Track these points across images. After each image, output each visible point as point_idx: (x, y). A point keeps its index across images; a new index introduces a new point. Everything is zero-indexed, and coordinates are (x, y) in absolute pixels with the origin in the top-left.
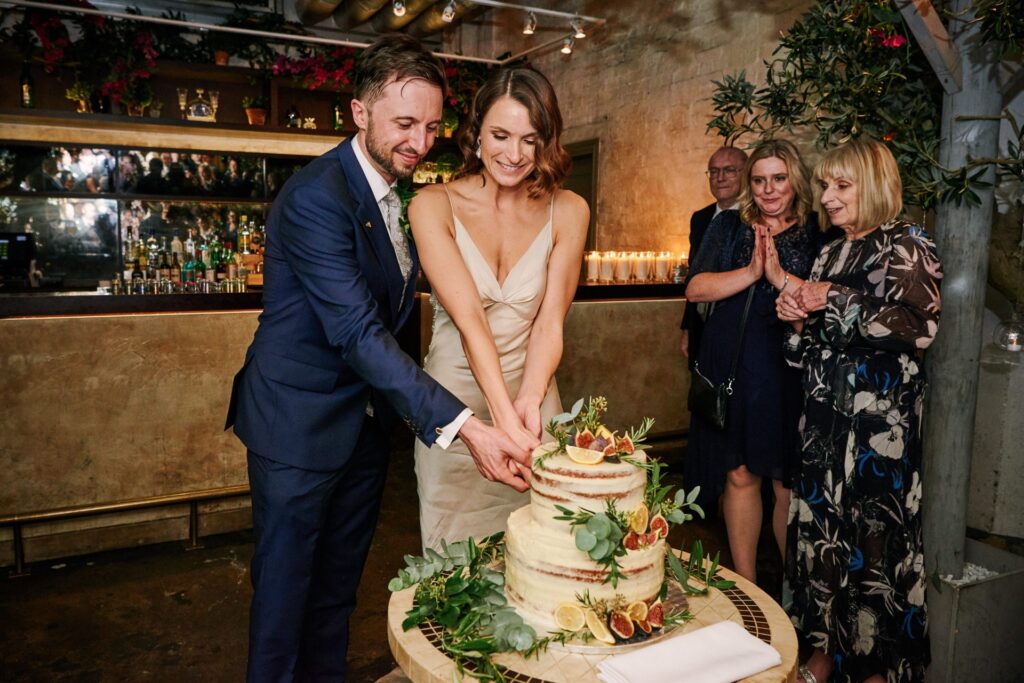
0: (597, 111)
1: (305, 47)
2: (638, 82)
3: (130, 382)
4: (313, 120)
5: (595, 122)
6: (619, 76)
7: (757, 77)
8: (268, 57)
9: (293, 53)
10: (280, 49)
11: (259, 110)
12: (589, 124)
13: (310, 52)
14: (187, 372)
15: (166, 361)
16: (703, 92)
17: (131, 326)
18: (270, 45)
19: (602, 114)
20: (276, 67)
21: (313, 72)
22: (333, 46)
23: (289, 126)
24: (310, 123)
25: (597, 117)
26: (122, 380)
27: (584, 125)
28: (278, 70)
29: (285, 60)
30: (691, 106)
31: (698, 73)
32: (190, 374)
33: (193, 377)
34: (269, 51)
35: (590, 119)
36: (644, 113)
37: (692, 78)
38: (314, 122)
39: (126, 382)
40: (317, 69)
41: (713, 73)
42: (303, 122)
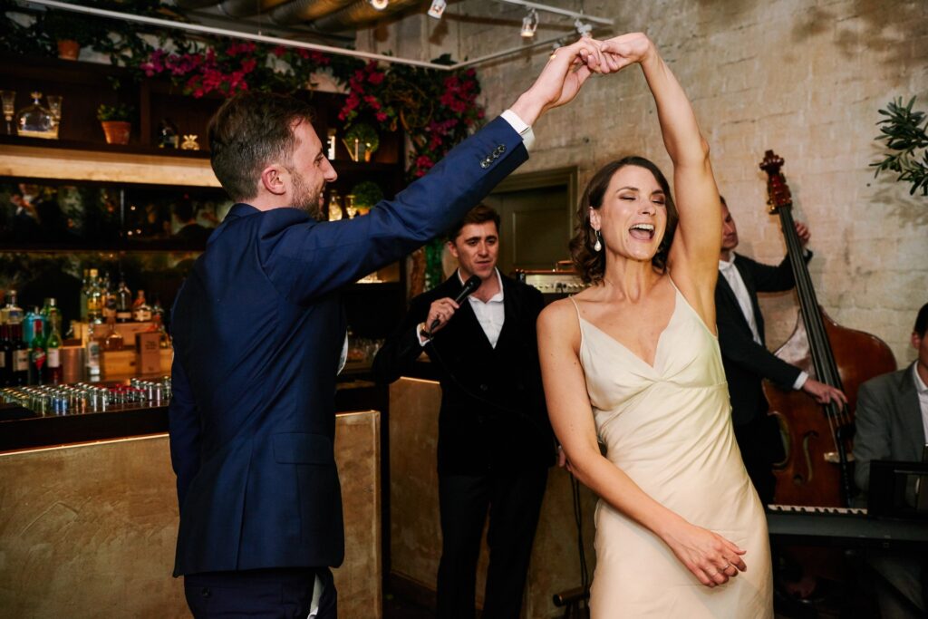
0: (574, 134)
1: (184, 39)
2: (634, 98)
3: (55, 553)
4: (193, 137)
5: (570, 145)
6: (604, 90)
7: (810, 97)
8: (138, 51)
9: (170, 46)
10: (152, 41)
11: (123, 123)
12: (560, 147)
13: (190, 46)
14: (140, 527)
15: (110, 514)
16: (731, 113)
17: (59, 465)
18: (139, 35)
19: (579, 135)
20: (150, 65)
21: (202, 74)
22: (226, 38)
23: (162, 146)
24: (190, 141)
25: (573, 140)
26: (44, 551)
27: (552, 149)
28: (154, 70)
29: (161, 56)
30: (715, 131)
31: (724, 90)
32: (144, 530)
33: (149, 533)
34: (137, 44)
35: (563, 142)
36: (644, 137)
37: (715, 96)
38: (196, 140)
39: (49, 554)
40: (206, 69)
41: (746, 90)
42: (182, 141)
